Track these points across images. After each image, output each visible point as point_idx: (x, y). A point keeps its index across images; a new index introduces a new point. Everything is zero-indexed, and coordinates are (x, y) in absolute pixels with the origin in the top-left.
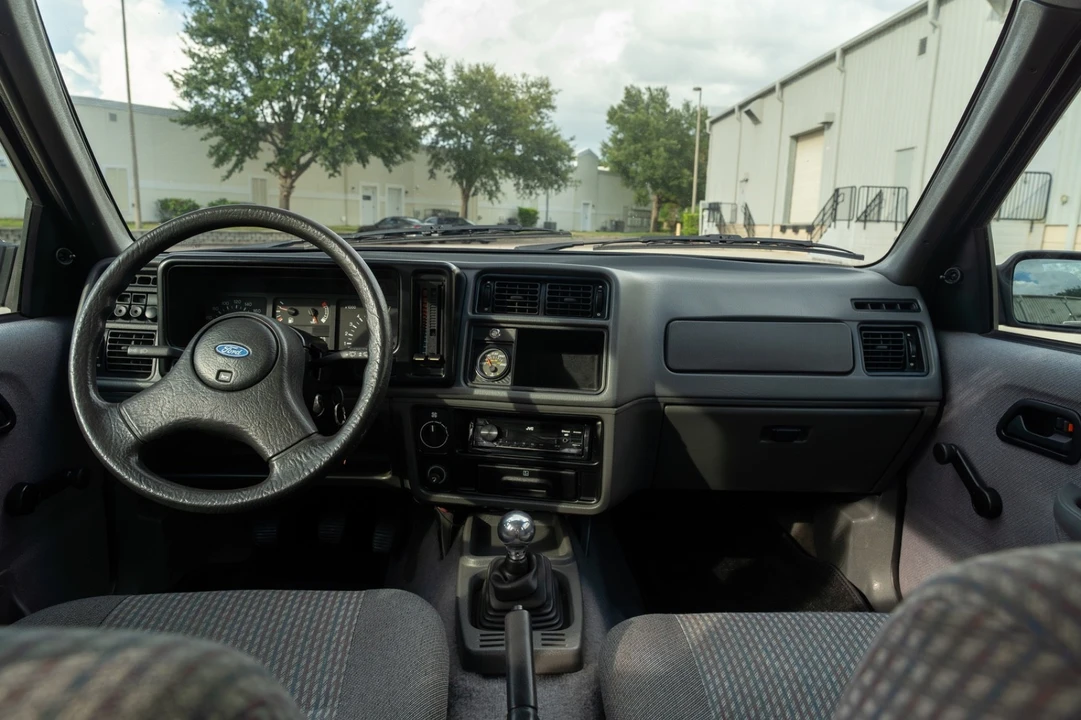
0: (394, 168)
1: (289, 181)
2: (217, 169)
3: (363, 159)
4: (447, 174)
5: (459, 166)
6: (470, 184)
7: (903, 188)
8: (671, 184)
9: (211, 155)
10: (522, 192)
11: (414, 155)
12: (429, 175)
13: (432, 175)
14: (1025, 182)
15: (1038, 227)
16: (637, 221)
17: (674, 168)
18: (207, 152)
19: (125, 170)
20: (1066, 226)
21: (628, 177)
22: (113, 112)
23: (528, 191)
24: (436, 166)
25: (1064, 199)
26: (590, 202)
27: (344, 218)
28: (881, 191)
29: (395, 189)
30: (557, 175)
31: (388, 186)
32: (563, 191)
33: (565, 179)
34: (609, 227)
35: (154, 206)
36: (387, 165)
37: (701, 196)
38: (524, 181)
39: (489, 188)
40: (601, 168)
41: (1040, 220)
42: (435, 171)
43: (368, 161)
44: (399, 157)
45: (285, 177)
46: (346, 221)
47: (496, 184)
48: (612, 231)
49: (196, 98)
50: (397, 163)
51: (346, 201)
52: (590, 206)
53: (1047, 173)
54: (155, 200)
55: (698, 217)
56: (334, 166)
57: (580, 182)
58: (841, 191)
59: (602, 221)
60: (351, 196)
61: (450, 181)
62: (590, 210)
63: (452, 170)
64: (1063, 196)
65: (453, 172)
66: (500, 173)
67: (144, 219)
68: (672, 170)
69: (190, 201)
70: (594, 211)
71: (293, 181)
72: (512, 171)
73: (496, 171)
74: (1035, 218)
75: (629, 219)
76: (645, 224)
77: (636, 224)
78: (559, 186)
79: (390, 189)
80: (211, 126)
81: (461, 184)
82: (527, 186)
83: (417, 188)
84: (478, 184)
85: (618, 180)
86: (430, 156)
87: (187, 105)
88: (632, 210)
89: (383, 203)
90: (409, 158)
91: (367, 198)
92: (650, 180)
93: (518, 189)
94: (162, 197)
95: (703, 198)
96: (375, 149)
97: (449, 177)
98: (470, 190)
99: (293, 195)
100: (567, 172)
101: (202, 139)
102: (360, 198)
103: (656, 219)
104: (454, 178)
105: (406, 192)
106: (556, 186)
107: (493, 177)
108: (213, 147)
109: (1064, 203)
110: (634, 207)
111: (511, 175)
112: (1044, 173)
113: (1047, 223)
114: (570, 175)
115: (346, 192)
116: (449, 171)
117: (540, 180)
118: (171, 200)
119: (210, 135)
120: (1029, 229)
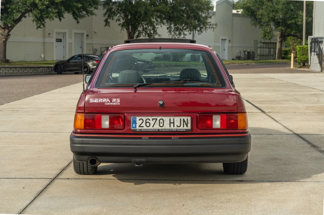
0: (81, 20)
1: (6, 31)
3: (60, 15)
4: (118, 22)
5: (126, 16)
6: (135, 28)
8: (289, 22)
10: (173, 33)
11: (95, 11)
12: (105, 23)
13: (107, 23)
16: (266, 51)
17: (292, 10)
21: (256, 18)
23: (177, 32)
24: (109, 17)
26: (227, 38)
27: (43, 56)
29: (79, 34)
30: (199, 21)
31: (74, 31)
32: (204, 32)
33: (205, 24)
34: (242, 56)
36: (76, 19)
37: (309, 32)
38: (175, 25)
39: (148, 32)
40: (234, 11)
42: (109, 20)
43: (63, 17)
44: (84, 13)
45: (4, 28)
46: (44, 57)
47: (154, 28)
48: (244, 59)
50: (83, 16)
51: (44, 43)
52: (227, 41)
55: (307, 47)
56: (40, 20)
57: (216, 25)
59: (236, 52)
60: (47, 40)
61: (120, 27)
62: (227, 44)
63: (121, 19)
65: (122, 21)
66: (157, 20)
68: (289, 12)
70: (230, 45)
71: (10, 31)
72: (165, 18)
73: (154, 20)
75: (259, 49)
76: (272, 53)
77: (265, 53)
78: (201, 28)
79: (75, 33)
81: (128, 29)
82: (177, 29)
83: (95, 32)
84: (140, 29)
85: (248, 20)
86: (105, 10)
88: (261, 42)
89: (70, 44)
90: (92, 13)
91: (59, 40)
92: (273, 20)
93: (170, 31)
95: (311, 35)
96: (68, 8)
97: (120, 24)
98: (134, 33)
99: (9, 40)
100: (206, 18)
102: (54, 40)
103: (280, 50)
104: (123, 25)
105: (87, 36)
106: (198, 29)
107: (151, 24)
110: (263, 41)
111: (165, 21)
114: (209, 20)
115: (44, 37)
116: (119, 20)
117: (186, 24)
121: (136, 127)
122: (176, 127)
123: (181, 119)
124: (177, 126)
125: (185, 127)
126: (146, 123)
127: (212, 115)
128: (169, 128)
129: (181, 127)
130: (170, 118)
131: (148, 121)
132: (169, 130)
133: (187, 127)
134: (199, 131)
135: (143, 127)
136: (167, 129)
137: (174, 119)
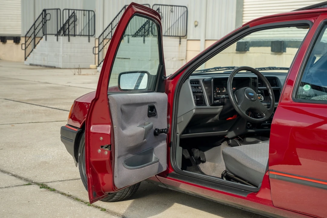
7: (92, 11)
14: (172, 12)
15: (184, 41)
20: (200, 40)
25: (196, 23)
28: (74, 12)
41: (184, 36)
53: (185, 7)
58: (47, 12)
64: (196, 22)
74: (181, 35)
109: (196, 26)
112: (183, 6)
113: (188, 39)
120: (179, 42)
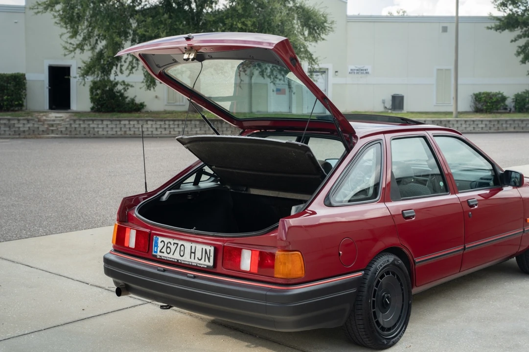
2: (524, 65)
9: (519, 54)
18: (515, 52)
19: (449, 70)
22: (445, 25)
35: (470, 98)
49: (511, 7)
54: (471, 93)
67: (460, 110)
69: (499, 94)
80: (522, 28)
87: (501, 14)
94: (477, 92)
101: (512, 41)
108: (520, 47)
118: (483, 93)
119: (520, 37)
121: (157, 252)
122: (196, 261)
123: (202, 249)
124: (198, 258)
125: (207, 263)
126: (167, 247)
127: (242, 249)
128: (190, 260)
129: (202, 262)
130: (191, 245)
131: (169, 245)
132: (188, 263)
133: (209, 262)
134: (225, 271)
135: (163, 253)
136: (186, 261)
137: (196, 247)
